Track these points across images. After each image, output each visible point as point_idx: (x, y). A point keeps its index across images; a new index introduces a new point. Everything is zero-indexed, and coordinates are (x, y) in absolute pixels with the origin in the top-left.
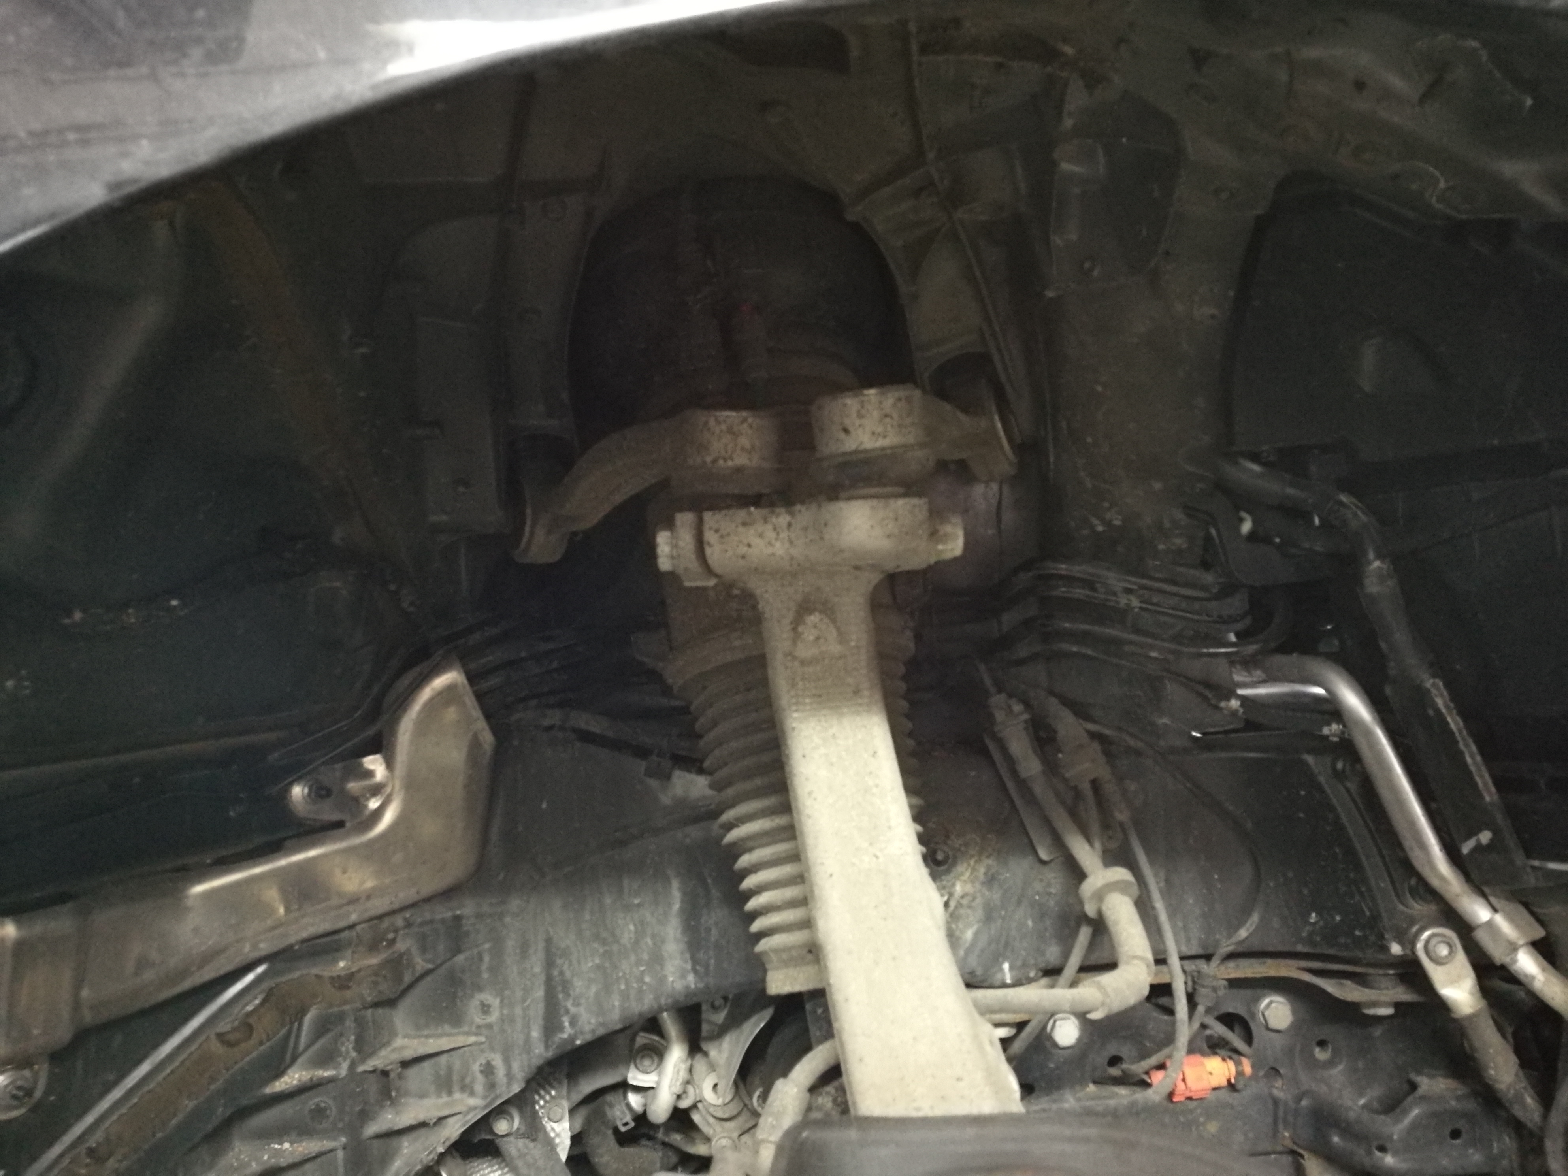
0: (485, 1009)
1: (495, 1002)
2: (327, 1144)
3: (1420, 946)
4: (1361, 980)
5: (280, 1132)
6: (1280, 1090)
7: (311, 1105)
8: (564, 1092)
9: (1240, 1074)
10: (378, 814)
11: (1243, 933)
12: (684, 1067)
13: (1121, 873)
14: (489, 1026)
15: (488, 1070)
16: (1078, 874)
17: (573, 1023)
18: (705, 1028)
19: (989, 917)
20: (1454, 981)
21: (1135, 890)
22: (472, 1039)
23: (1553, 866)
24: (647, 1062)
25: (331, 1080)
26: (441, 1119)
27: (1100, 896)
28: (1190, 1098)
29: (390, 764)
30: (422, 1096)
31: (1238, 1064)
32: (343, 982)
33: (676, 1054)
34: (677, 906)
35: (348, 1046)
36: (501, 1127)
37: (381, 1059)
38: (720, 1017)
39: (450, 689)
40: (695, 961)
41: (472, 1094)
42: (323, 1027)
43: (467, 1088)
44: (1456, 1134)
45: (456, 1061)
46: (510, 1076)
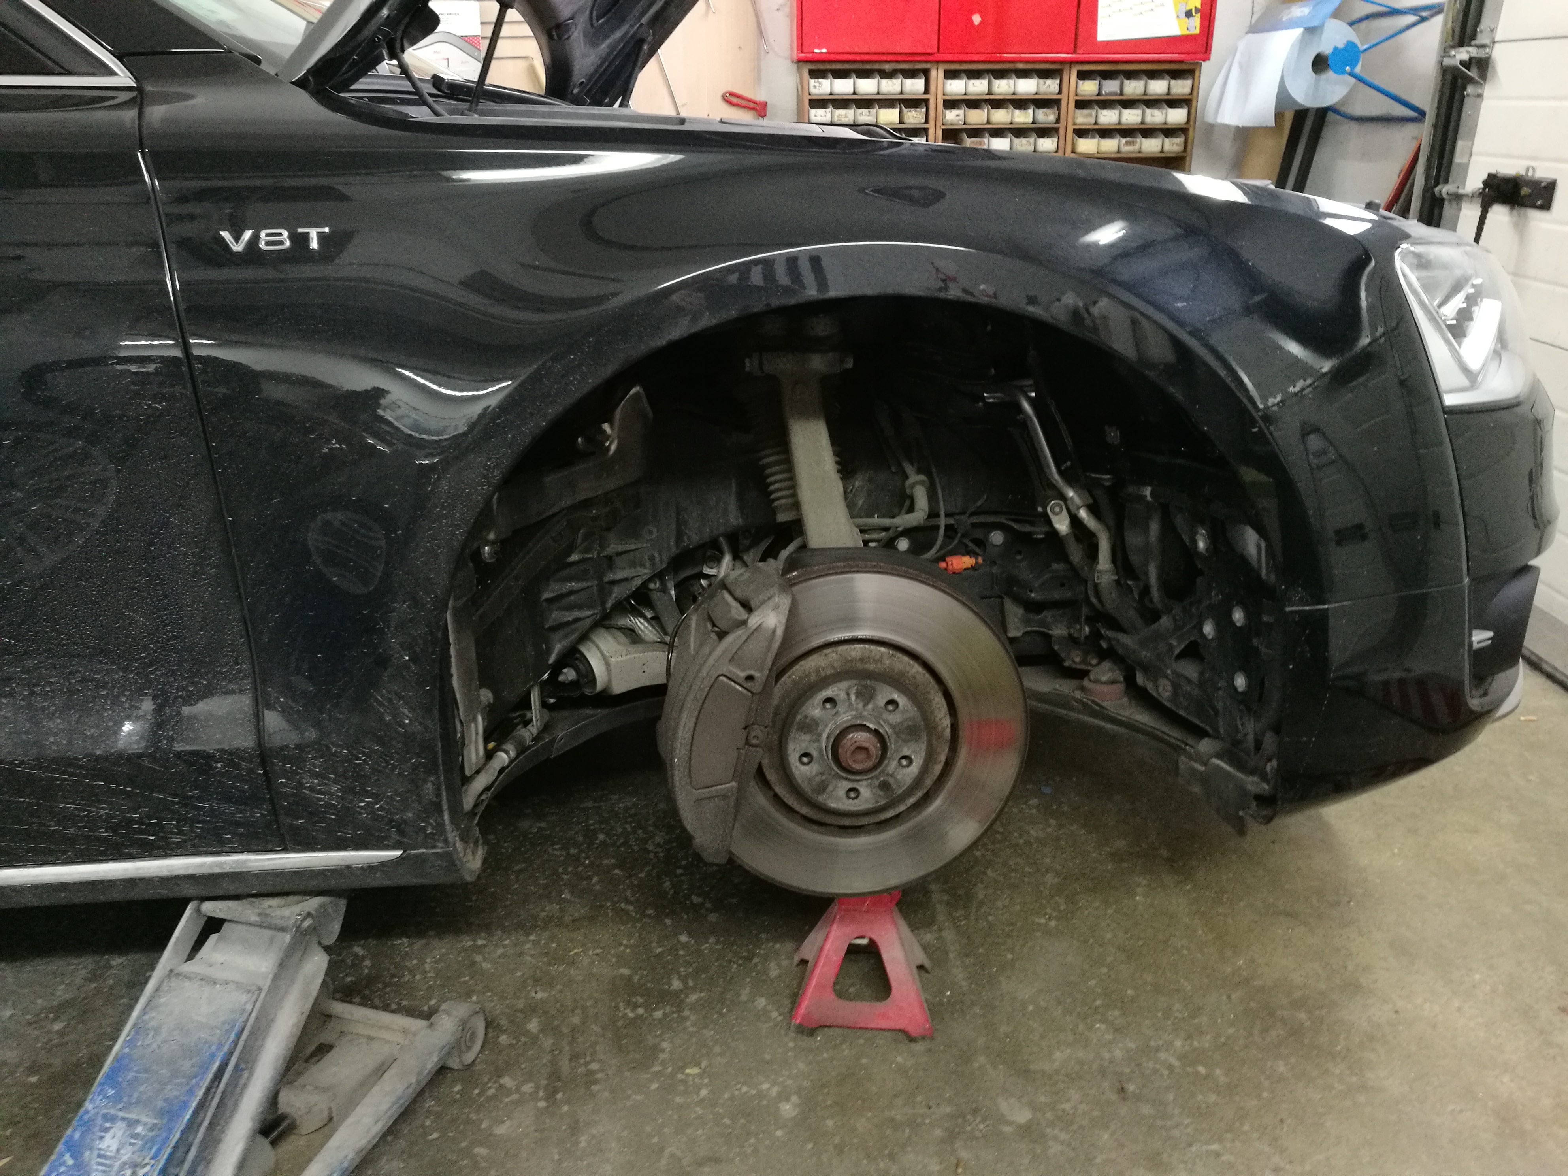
0: (651, 532)
1: (655, 530)
2: (589, 584)
3: (1048, 508)
4: (1032, 524)
5: (570, 579)
6: (995, 570)
7: (582, 568)
8: (672, 577)
9: (977, 563)
10: (609, 447)
11: (979, 503)
12: (731, 564)
13: (922, 477)
14: (651, 540)
15: (652, 558)
16: (906, 477)
17: (689, 538)
18: (741, 547)
19: (869, 494)
20: (1059, 522)
21: (927, 484)
22: (645, 545)
23: (1093, 475)
24: (712, 564)
25: (590, 558)
26: (633, 577)
27: (913, 486)
28: (954, 573)
29: (612, 427)
30: (623, 569)
31: (977, 559)
32: (595, 519)
33: (727, 559)
34: (734, 489)
35: (596, 546)
36: (652, 586)
37: (608, 552)
38: (747, 542)
39: (637, 394)
40: (742, 513)
41: (645, 568)
42: (586, 537)
43: (643, 565)
44: (1062, 585)
45: (638, 553)
46: (661, 561)
